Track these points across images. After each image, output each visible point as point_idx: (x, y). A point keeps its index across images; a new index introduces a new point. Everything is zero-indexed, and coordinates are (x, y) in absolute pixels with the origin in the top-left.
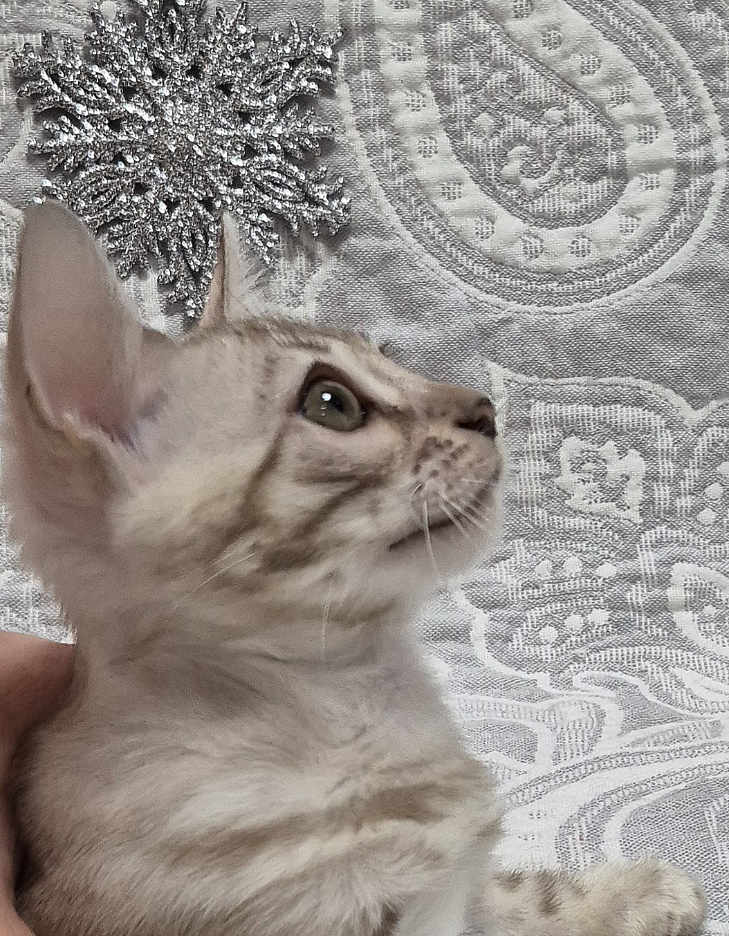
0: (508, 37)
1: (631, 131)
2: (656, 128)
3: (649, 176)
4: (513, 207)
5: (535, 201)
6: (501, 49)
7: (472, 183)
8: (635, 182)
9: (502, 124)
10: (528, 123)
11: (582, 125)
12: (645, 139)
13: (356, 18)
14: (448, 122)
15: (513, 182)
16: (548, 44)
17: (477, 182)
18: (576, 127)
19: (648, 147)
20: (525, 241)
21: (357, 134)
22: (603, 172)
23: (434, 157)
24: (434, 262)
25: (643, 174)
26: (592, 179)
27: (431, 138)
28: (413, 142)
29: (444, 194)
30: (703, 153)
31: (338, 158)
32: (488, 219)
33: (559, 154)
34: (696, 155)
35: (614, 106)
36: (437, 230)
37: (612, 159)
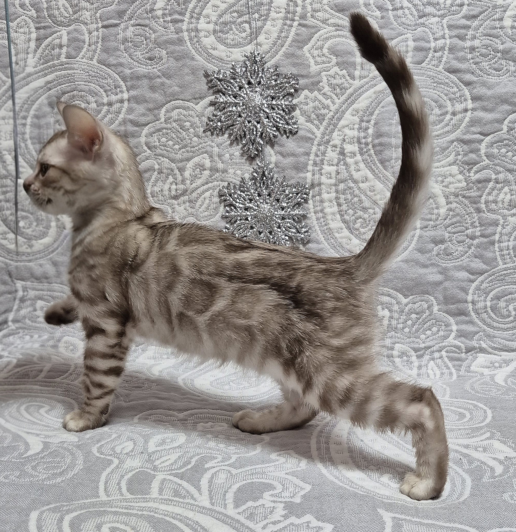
0: (359, 188)
6: (357, 192)
13: (316, 182)
14: (340, 211)
16: (370, 191)
21: (314, 214)
28: (329, 217)
31: (308, 221)
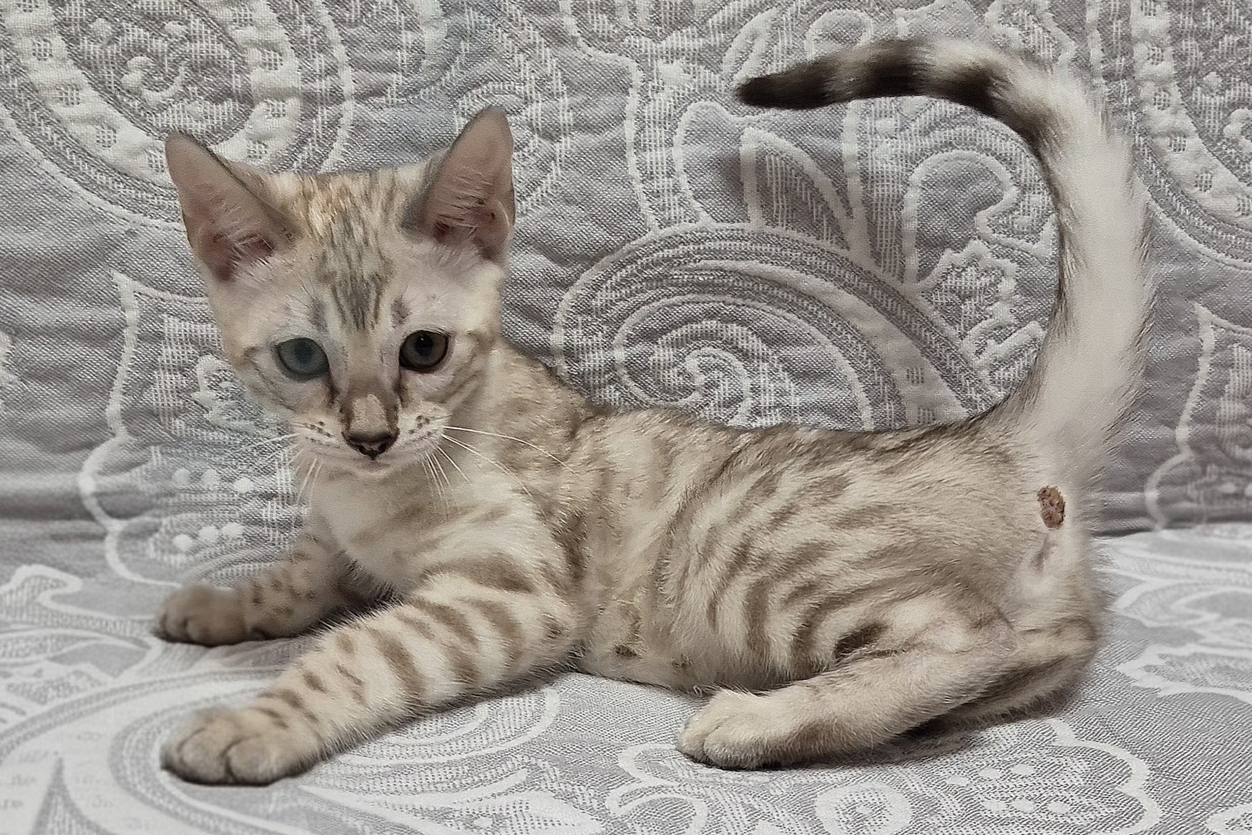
1: (254, 55)
2: (280, 55)
3: (275, 103)
4: (136, 119)
5: (159, 115)
7: (91, 91)
8: (260, 108)
9: (120, 32)
10: (148, 34)
11: (204, 44)
12: (270, 65)
15: (134, 93)
17: (96, 89)
18: (198, 44)
19: (272, 74)
20: (150, 155)
22: (227, 94)
23: (50, 60)
24: (53, 169)
25: (269, 101)
26: (217, 100)
27: (45, 40)
29: (61, 99)
30: (329, 83)
32: (109, 128)
33: (182, 70)
34: (321, 86)
35: (237, 28)
36: (55, 137)
37: (236, 83)
